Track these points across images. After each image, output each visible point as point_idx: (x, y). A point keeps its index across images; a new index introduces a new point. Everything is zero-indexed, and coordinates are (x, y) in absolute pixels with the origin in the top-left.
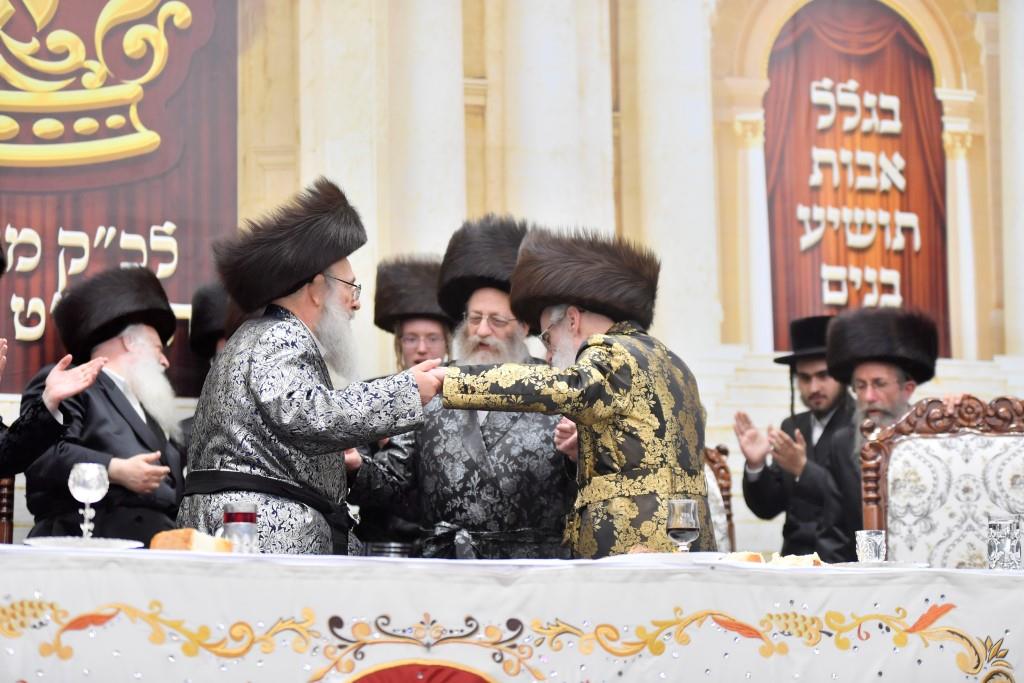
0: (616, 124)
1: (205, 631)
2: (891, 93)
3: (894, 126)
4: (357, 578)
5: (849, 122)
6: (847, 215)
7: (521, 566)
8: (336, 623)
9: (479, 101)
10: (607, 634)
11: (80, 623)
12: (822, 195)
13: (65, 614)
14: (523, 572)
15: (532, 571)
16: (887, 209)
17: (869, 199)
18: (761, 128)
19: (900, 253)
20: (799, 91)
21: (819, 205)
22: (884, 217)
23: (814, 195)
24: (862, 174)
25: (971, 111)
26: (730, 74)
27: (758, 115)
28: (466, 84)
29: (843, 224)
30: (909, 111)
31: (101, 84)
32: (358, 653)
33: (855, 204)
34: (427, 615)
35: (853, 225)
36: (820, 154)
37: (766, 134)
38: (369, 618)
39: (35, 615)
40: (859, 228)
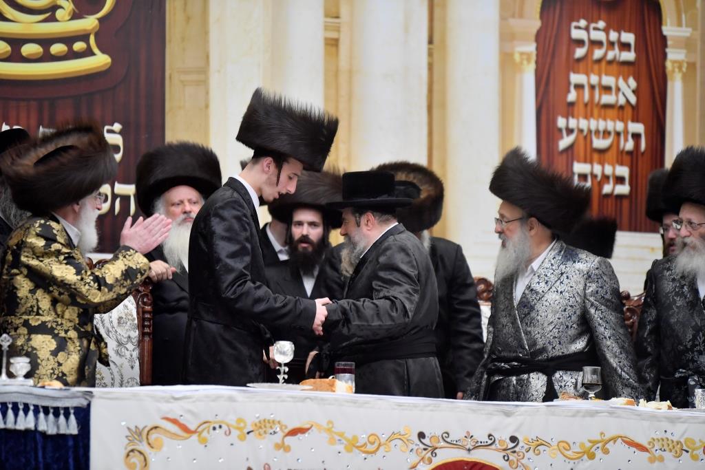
0: (430, 54)
1: (355, 438)
2: (629, 30)
3: (630, 56)
5: (598, 53)
6: (594, 124)
7: (517, 406)
8: (421, 435)
9: (334, 35)
10: (564, 446)
11: (294, 432)
12: (576, 109)
13: (286, 427)
14: (518, 409)
15: (523, 408)
16: (622, 120)
17: (610, 112)
18: (534, 58)
19: (630, 153)
20: (562, 30)
21: (573, 117)
22: (620, 126)
23: (570, 109)
24: (605, 94)
25: (688, 44)
26: (513, 16)
27: (531, 48)
28: (326, 22)
29: (590, 131)
30: (642, 44)
31: (69, 18)
32: (434, 454)
33: (599, 116)
34: (468, 432)
35: (597, 132)
36: (575, 78)
37: (537, 62)
38: (439, 433)
39: (271, 428)
40: (601, 134)
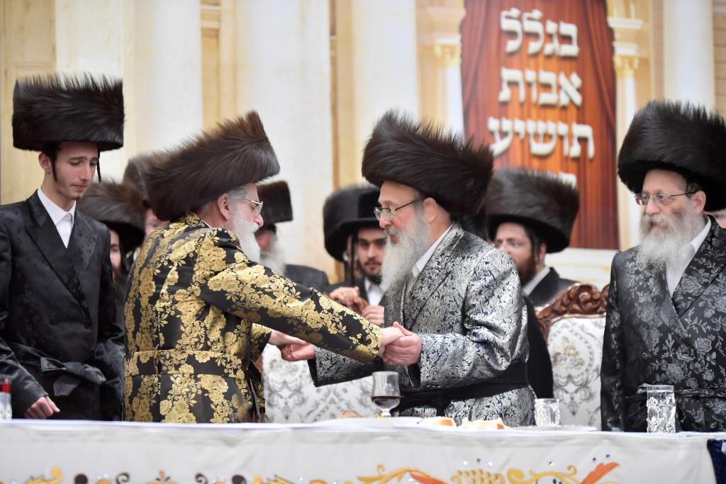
0: (333, 47)
2: (570, 21)
3: (572, 50)
4: (101, 441)
5: (534, 47)
6: (532, 126)
8: (81, 480)
9: (213, 25)
12: (510, 108)
14: (246, 434)
15: (254, 434)
16: (566, 121)
17: (550, 113)
18: (458, 51)
19: (576, 159)
20: (490, 19)
21: (507, 118)
22: (563, 128)
23: (503, 110)
24: (545, 91)
25: (639, 38)
26: (432, 4)
27: (455, 40)
28: (202, 10)
29: (527, 135)
30: (585, 37)
33: (538, 117)
34: (162, 473)
35: (536, 136)
36: (508, 74)
37: (462, 56)
38: (111, 475)
40: (541, 138)
